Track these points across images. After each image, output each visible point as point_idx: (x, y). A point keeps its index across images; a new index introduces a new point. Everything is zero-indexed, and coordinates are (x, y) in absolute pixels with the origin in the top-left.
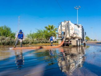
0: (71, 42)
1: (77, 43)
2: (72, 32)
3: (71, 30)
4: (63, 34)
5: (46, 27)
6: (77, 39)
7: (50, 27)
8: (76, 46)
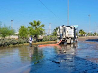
0: (66, 40)
1: (70, 41)
2: (67, 34)
3: (66, 33)
4: (61, 36)
5: (31, 24)
6: (70, 39)
7: (36, 24)
8: (70, 43)
